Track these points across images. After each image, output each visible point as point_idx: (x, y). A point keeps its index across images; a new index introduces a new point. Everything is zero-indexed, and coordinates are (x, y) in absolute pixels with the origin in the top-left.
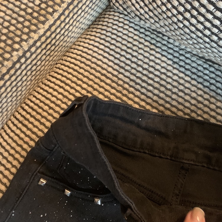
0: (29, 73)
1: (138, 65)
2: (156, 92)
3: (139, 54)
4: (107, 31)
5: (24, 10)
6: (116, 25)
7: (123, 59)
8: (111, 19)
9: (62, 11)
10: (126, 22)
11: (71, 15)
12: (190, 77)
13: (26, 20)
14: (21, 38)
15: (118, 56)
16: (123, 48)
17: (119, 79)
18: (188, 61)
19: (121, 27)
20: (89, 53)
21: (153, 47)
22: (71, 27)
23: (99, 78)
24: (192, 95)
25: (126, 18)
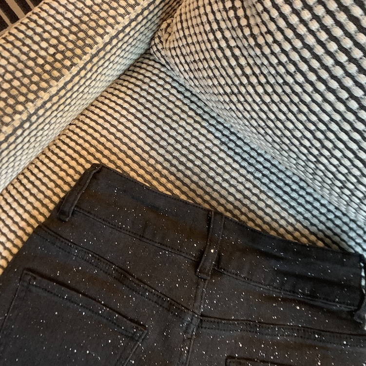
0: (33, 139)
1: (177, 141)
2: (196, 179)
3: (180, 126)
4: (142, 89)
5: (34, 60)
6: (155, 81)
7: (158, 130)
8: (148, 72)
9: (83, 65)
10: (169, 80)
11: (95, 68)
12: (239, 164)
13: (34, 73)
14: (26, 98)
15: (152, 125)
16: (160, 116)
17: (151, 156)
18: (239, 143)
19: (161, 86)
20: (115, 117)
21: (198, 119)
23: (125, 153)
24: (238, 188)
25: (169, 73)
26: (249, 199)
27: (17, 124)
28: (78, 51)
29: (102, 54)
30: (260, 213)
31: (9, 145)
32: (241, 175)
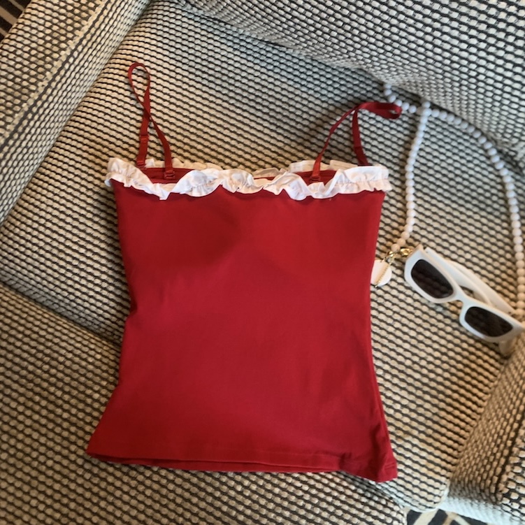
0: (77, 76)
1: (197, 57)
2: (218, 82)
3: (196, 44)
4: (158, 25)
5: (64, 8)
6: (167, 16)
7: (179, 52)
8: (161, 10)
9: (104, 5)
10: (179, 12)
11: (114, 9)
12: (252, 62)
13: (68, 18)
14: (66, 37)
15: (173, 50)
16: (177, 41)
17: (177, 73)
18: (249, 46)
19: (173, 18)
20: (140, 51)
21: (210, 36)
22: (116, 23)
24: (256, 81)
25: (178, 7)
26: (266, 87)
27: (64, 59)
30: (278, 96)
31: (61, 79)
32: (256, 70)
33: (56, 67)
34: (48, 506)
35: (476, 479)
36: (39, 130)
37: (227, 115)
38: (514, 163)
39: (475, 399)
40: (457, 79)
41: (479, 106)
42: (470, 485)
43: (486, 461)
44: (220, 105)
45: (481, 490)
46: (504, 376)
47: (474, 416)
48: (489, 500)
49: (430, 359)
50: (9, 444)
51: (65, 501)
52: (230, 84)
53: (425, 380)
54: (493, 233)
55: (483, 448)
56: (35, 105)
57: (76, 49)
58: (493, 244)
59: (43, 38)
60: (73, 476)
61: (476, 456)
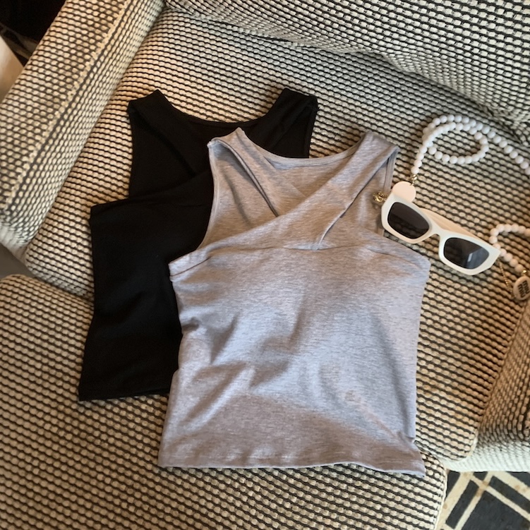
0: (101, 85)
1: (208, 59)
2: (230, 80)
3: (206, 48)
4: (169, 34)
5: (85, 23)
6: (177, 25)
7: (191, 56)
8: (170, 21)
9: (121, 18)
10: (187, 20)
11: (130, 21)
12: (260, 60)
13: (89, 32)
14: (90, 49)
15: (185, 55)
16: (188, 46)
17: (191, 76)
18: (255, 46)
20: (155, 59)
21: (218, 39)
22: (132, 34)
23: (171, 80)
24: (265, 77)
26: (275, 82)
27: (88, 69)
28: (115, 9)
29: (131, 8)
31: (87, 87)
32: (264, 67)
33: (82, 77)
34: (114, 480)
35: (503, 422)
36: (70, 136)
37: (241, 110)
38: (512, 132)
39: (495, 352)
40: (453, 55)
41: (475, 78)
42: (498, 430)
43: (511, 404)
44: (234, 101)
45: (508, 431)
46: (520, 329)
47: (495, 367)
48: (517, 438)
49: (450, 317)
50: (72, 426)
51: (129, 473)
52: (240, 81)
53: (447, 337)
54: (498, 197)
55: (507, 393)
56: (66, 112)
57: (98, 60)
58: (498, 208)
59: (68, 52)
60: (134, 451)
61: (501, 403)
